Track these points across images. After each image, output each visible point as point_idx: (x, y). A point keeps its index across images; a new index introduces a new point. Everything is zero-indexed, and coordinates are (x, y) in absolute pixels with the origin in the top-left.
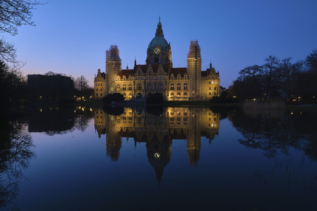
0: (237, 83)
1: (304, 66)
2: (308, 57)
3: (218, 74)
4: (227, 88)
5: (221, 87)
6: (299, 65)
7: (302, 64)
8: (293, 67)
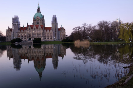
0: (72, 33)
1: (96, 27)
2: (98, 24)
3: (65, 30)
4: (69, 36)
5: (67, 35)
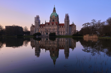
0: (82, 29)
1: (105, 23)
2: (107, 20)
3: (75, 26)
4: (79, 31)
5: (77, 31)
6: (104, 23)
7: (105, 22)
8: (102, 23)
